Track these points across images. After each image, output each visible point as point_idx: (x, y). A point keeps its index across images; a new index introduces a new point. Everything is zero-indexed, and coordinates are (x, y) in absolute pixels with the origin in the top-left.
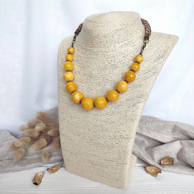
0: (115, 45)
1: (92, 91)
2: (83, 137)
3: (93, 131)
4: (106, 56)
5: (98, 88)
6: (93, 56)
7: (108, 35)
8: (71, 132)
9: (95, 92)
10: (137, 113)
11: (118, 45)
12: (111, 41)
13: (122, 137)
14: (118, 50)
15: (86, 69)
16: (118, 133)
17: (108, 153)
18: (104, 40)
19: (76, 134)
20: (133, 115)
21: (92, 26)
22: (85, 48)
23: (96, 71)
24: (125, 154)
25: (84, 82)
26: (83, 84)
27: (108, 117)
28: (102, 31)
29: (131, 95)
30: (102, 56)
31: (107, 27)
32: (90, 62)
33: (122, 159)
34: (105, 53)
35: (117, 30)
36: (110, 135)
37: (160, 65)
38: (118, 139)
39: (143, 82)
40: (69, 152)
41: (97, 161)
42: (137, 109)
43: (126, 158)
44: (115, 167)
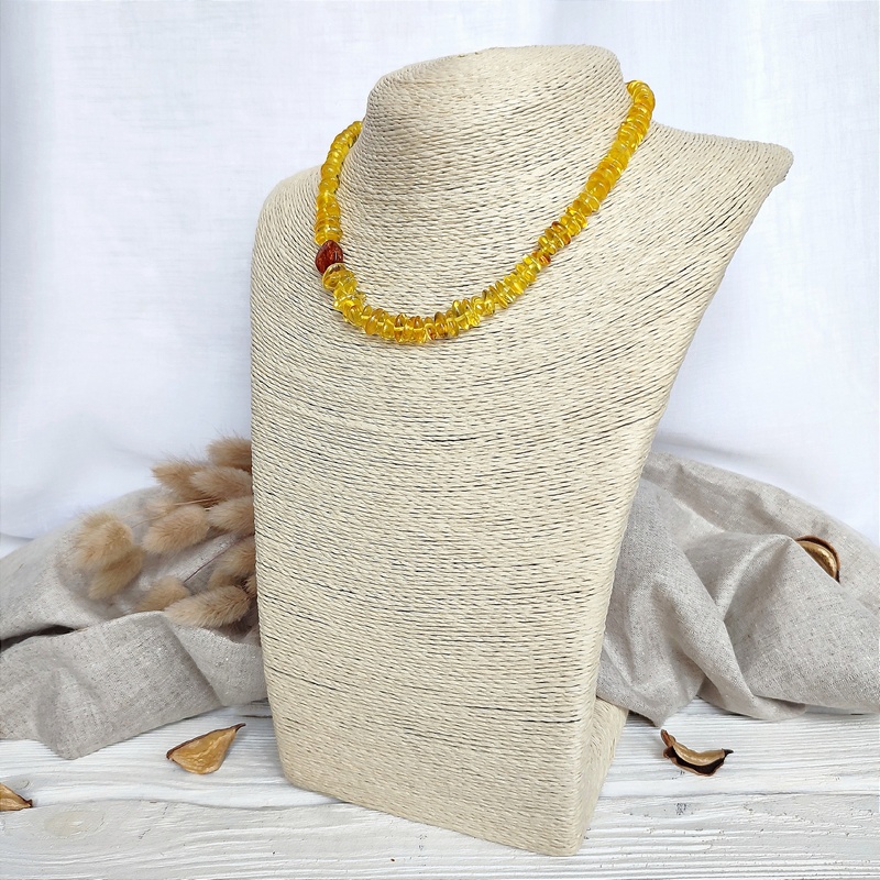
0: (511, 174)
1: (408, 385)
2: (369, 599)
3: (411, 567)
4: (469, 223)
5: (438, 369)
6: (414, 230)
7: (480, 130)
8: (311, 580)
9: (421, 387)
10: (618, 474)
11: (525, 177)
12: (492, 158)
13: (548, 588)
14: (523, 199)
15: (381, 290)
16: (530, 570)
17: (487, 672)
18: (464, 156)
19: (334, 587)
20: (600, 482)
21: (408, 99)
22: (376, 197)
23: (428, 293)
24: (566, 673)
25: (374, 344)
26: (370, 353)
27: (485, 499)
28: (454, 117)
29: (589, 391)
30: (453, 226)
31: (477, 98)
32: (402, 255)
33: (550, 699)
34: (468, 213)
35: (518, 111)
36: (495, 582)
37: (715, 257)
38: (532, 600)
39: (642, 334)
40: (298, 681)
41: (435, 715)
42: (617, 455)
43: (571, 692)
44: (520, 739)
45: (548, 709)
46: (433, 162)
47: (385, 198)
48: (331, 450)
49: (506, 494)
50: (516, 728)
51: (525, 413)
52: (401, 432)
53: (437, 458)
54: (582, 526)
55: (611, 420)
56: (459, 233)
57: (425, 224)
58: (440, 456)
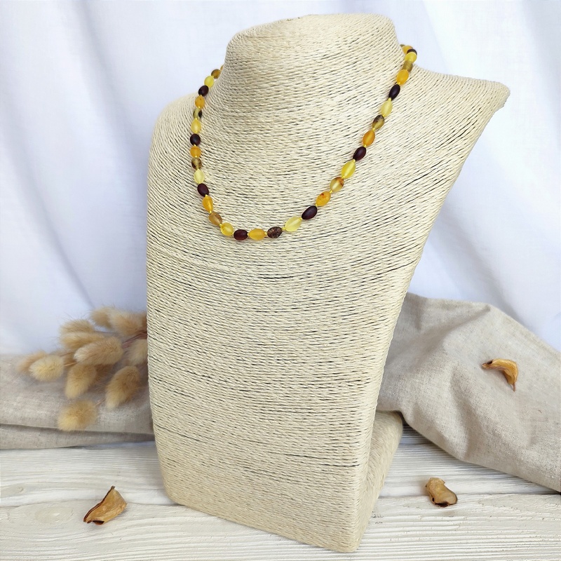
2: (221, 382)
3: (249, 362)
4: (292, 133)
6: (255, 136)
7: (299, 70)
8: (183, 369)
10: (387, 303)
12: (308, 89)
15: (232, 176)
18: (288, 88)
19: (199, 374)
20: (375, 308)
21: (252, 48)
23: (263, 178)
24: (350, 434)
27: (299, 317)
28: (282, 60)
29: (369, 247)
30: (281, 134)
31: (298, 48)
32: (246, 154)
33: (340, 451)
34: (291, 125)
35: (326, 57)
36: (304, 373)
37: (455, 158)
38: (328, 385)
40: (174, 435)
41: (264, 459)
42: (386, 290)
43: (353, 447)
44: (320, 476)
45: (338, 458)
46: (268, 91)
47: (236, 114)
48: (198, 283)
49: (313, 315)
50: (316, 469)
51: (326, 261)
52: (243, 272)
53: (267, 290)
54: (363, 336)
55: (383, 266)
56: (284, 139)
57: (262, 132)
58: (269, 288)
